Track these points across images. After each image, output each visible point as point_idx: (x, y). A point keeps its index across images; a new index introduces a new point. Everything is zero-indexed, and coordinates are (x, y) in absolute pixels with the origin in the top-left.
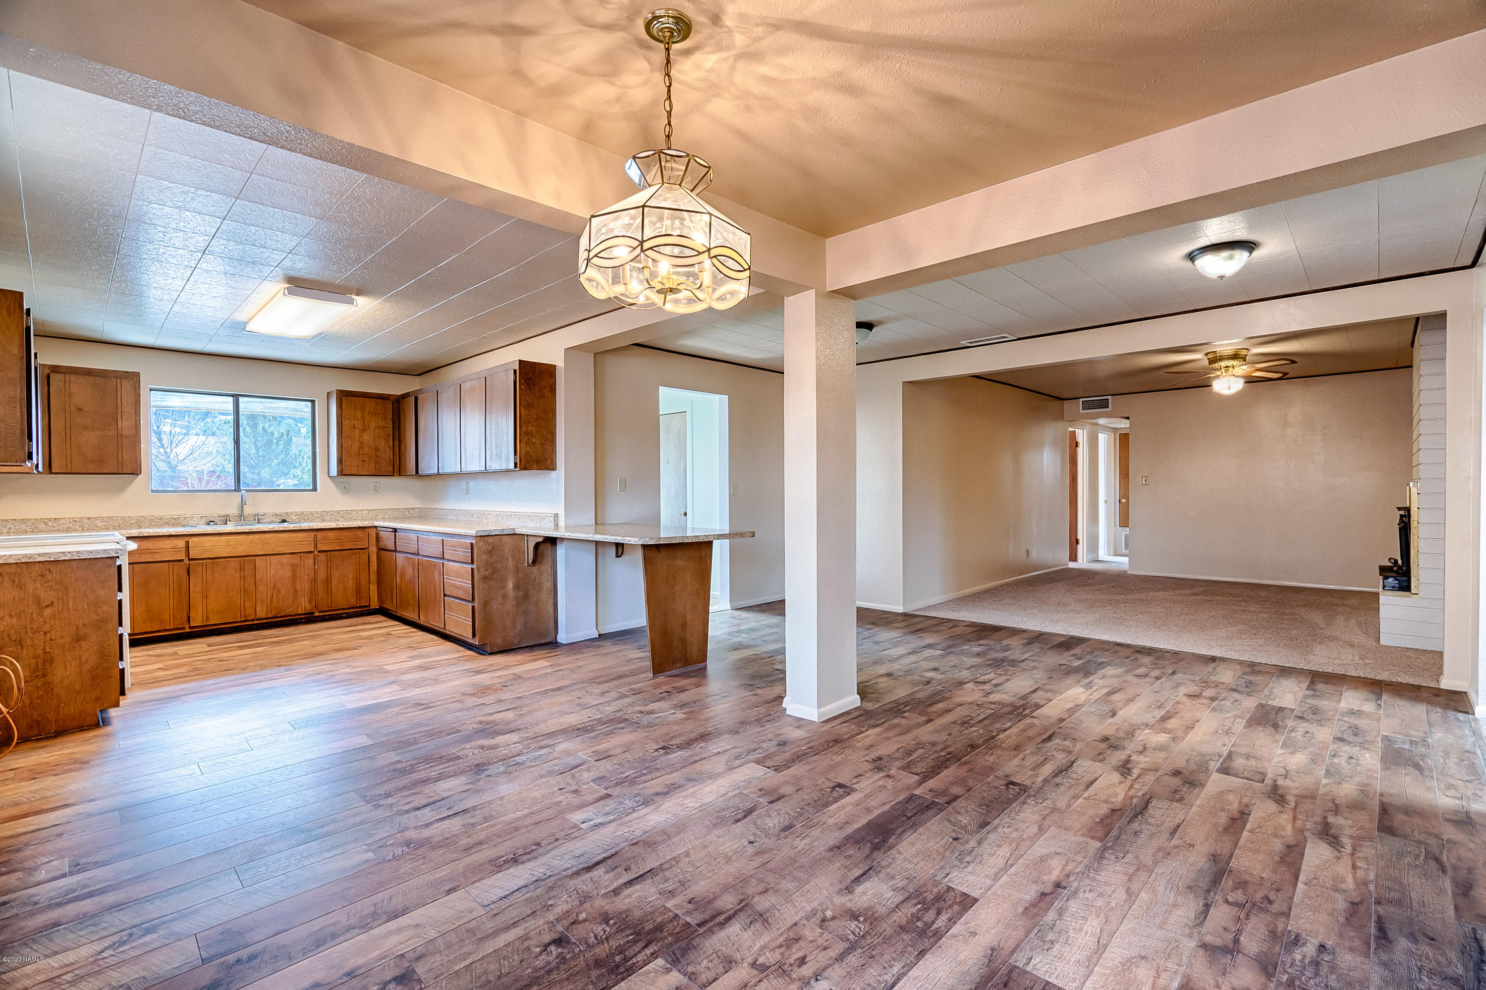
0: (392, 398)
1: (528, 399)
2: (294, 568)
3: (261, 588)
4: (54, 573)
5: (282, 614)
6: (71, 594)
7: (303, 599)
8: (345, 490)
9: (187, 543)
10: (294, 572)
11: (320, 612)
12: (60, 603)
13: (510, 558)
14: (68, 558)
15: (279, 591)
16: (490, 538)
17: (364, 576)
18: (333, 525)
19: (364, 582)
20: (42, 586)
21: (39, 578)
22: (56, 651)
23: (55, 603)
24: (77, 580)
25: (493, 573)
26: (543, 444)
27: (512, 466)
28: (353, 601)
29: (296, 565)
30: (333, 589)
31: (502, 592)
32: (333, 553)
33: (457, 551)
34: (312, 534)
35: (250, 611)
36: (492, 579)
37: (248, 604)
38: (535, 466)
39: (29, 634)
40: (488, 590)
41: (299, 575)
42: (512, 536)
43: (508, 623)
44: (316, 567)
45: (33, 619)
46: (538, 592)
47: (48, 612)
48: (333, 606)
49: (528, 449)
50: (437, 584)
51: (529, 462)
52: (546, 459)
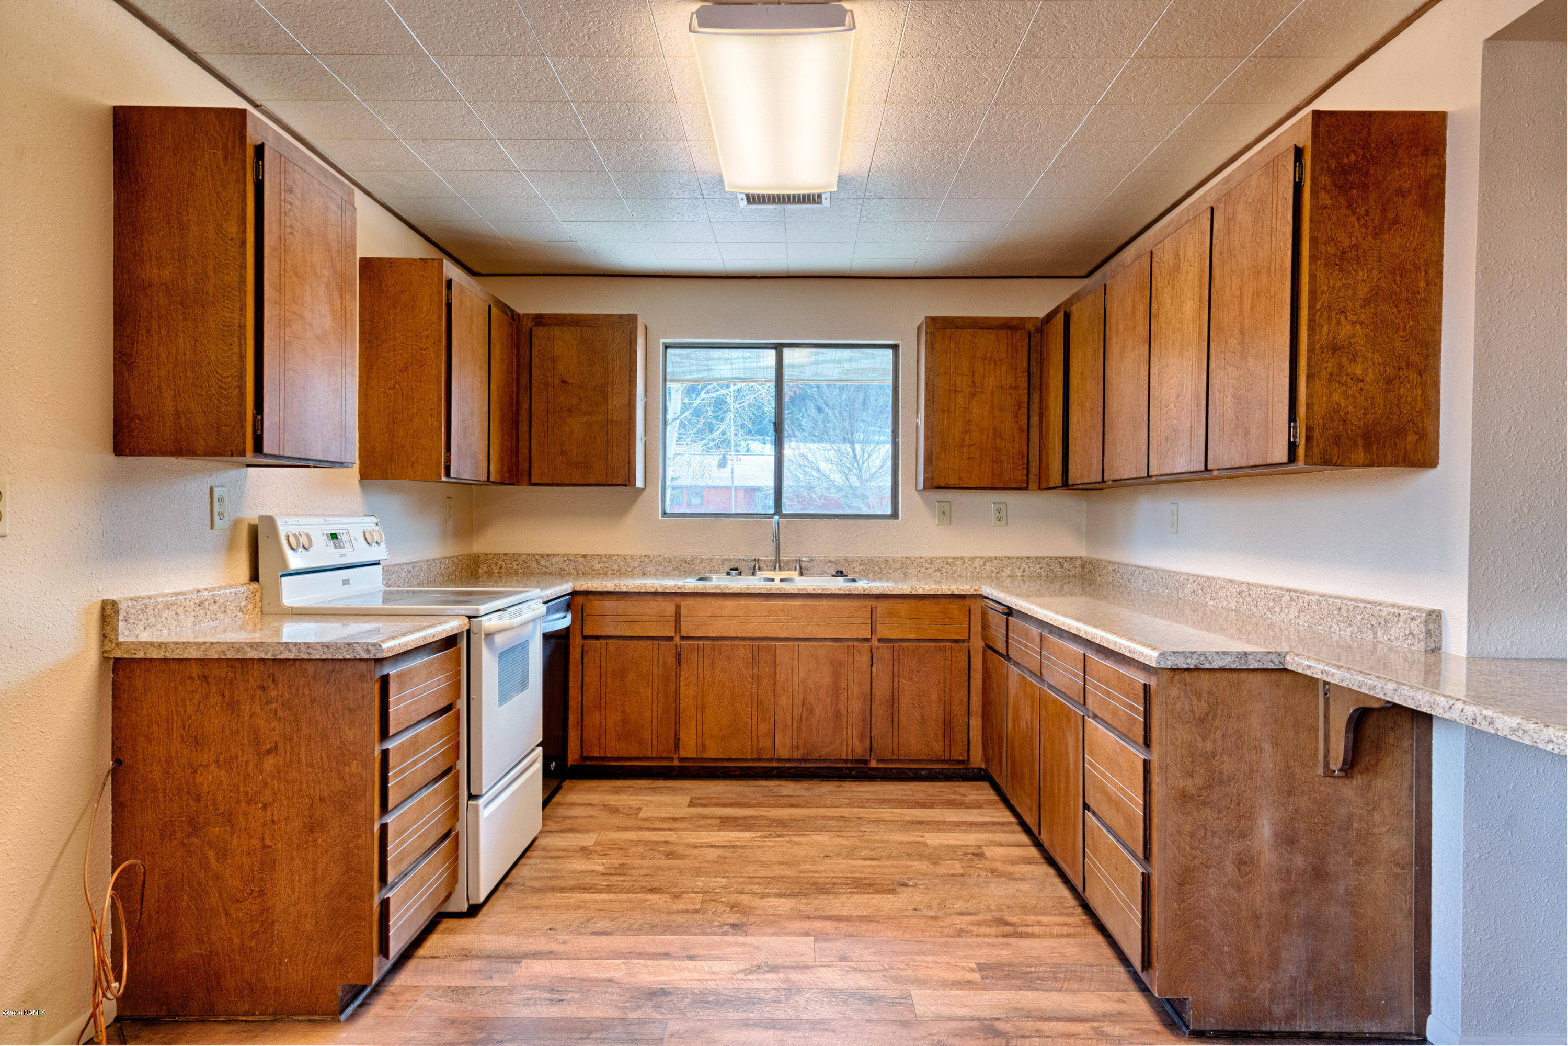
0: (1030, 326)
1: (1341, 236)
2: (837, 667)
3: (784, 701)
4: (280, 685)
5: (816, 756)
6: (305, 731)
7: (850, 731)
8: (945, 515)
9: (678, 607)
10: (836, 675)
11: (879, 761)
12: (288, 748)
13: (1266, 746)
14: (292, 656)
15: (811, 711)
16: (1204, 676)
17: (959, 696)
18: (905, 588)
19: (958, 710)
20: (262, 709)
21: (259, 692)
22: (279, 846)
23: (280, 746)
24: (313, 701)
25: (1208, 787)
26: (1389, 381)
27: (1280, 454)
28: (937, 747)
29: (840, 663)
30: (903, 718)
31: (1238, 846)
32: (904, 644)
33: (1114, 698)
34: (869, 603)
35: (766, 743)
36: (1204, 803)
37: (763, 729)
38: (1360, 455)
39: (243, 805)
40: (1192, 835)
41: (844, 685)
42: (1274, 676)
43: (1255, 948)
44: (874, 669)
45: (248, 775)
46: (1358, 864)
47: (270, 762)
48: (902, 752)
49: (1336, 397)
50: (1072, 767)
51: (1337, 439)
52: (1400, 432)
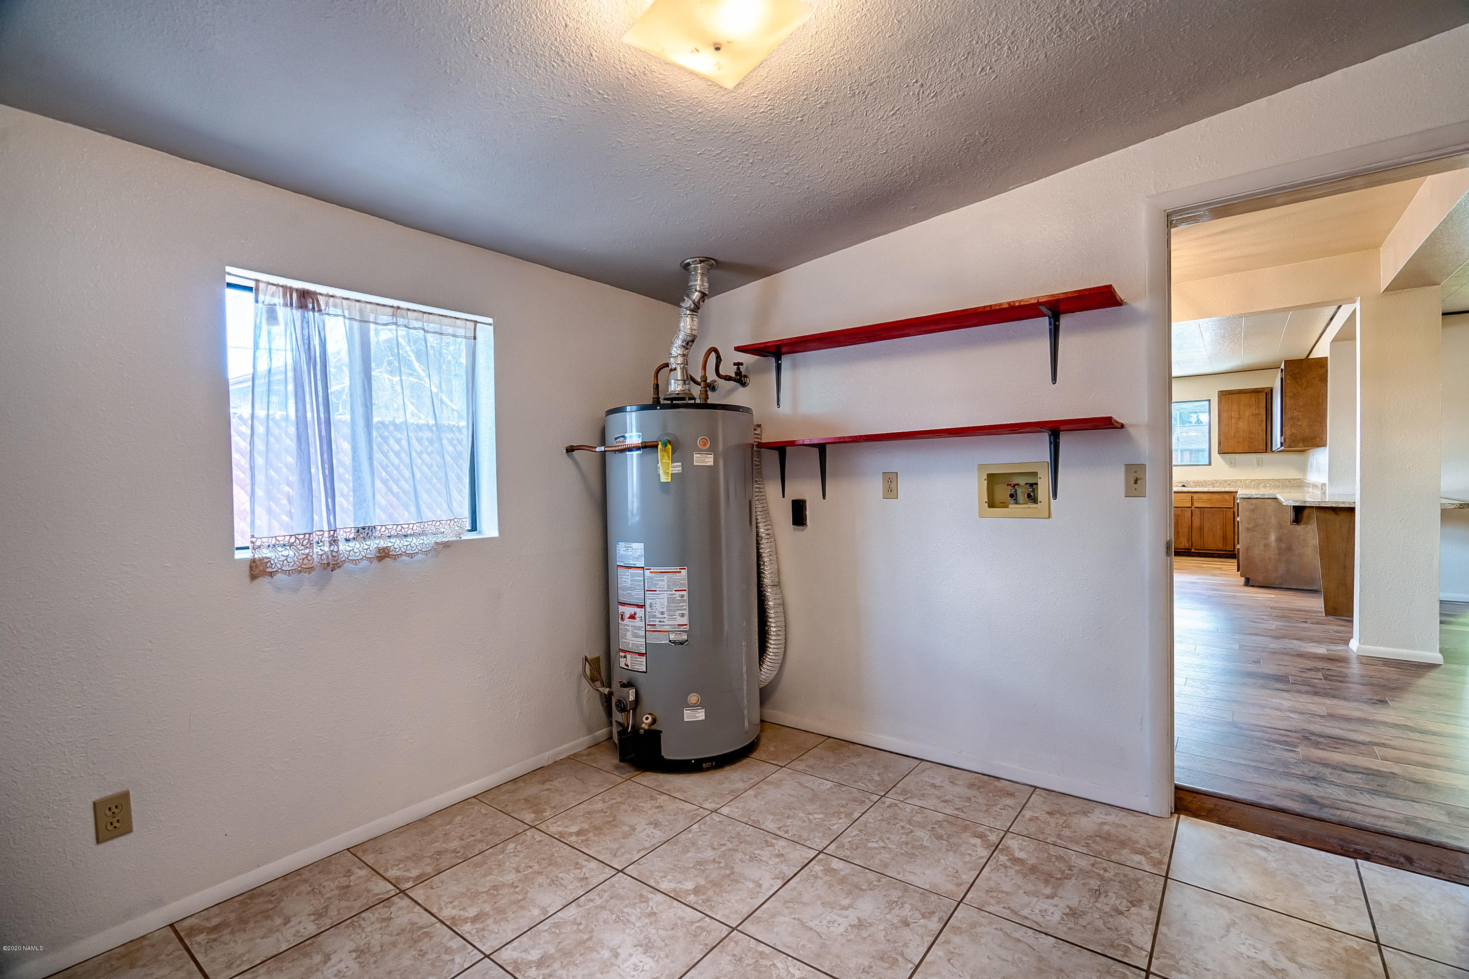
0: (1266, 391)
1: (1294, 390)
7: (1183, 539)
8: (1232, 464)
11: (1196, 550)
13: (1273, 517)
17: (1229, 528)
19: (1228, 533)
25: (1255, 527)
26: (1311, 426)
28: (1220, 546)
29: (1179, 515)
30: (1205, 535)
31: (1265, 541)
32: (1205, 510)
34: (1190, 495)
36: (1254, 531)
38: (1301, 444)
40: (1250, 538)
41: (1180, 522)
42: (1274, 500)
43: (1270, 566)
44: (1193, 518)
46: (1301, 547)
48: (1206, 547)
49: (1296, 431)
51: (1294, 441)
52: (1314, 438)
